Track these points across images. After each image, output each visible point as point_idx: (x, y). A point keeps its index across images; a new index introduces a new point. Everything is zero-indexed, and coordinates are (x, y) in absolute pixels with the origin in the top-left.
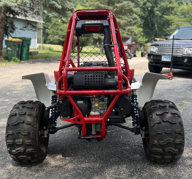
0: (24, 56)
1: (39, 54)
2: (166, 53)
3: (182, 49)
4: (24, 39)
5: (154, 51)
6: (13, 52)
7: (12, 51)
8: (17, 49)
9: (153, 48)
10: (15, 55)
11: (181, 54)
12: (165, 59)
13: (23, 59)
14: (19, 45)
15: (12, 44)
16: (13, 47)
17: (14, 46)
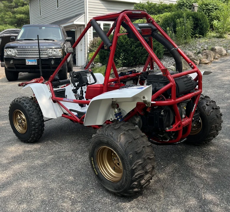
2: (29, 56)
3: (47, 50)
5: (13, 55)
9: (10, 51)
11: (46, 56)
12: (30, 62)
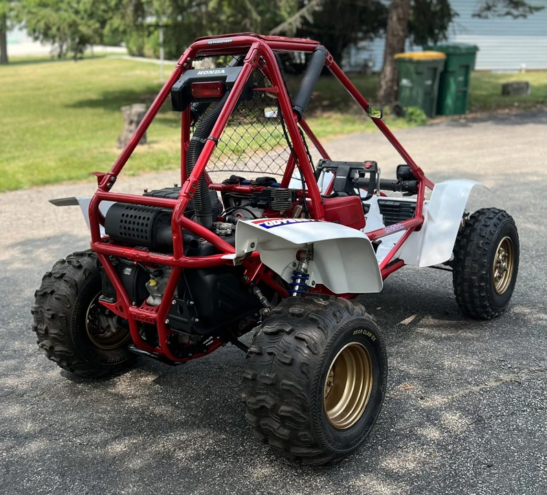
0: (449, 101)
1: (529, 92)
4: (451, 50)
6: (414, 92)
7: (411, 89)
8: (429, 82)
10: (420, 100)
13: (447, 111)
14: (435, 70)
15: (412, 68)
16: (414, 76)
17: (418, 73)
